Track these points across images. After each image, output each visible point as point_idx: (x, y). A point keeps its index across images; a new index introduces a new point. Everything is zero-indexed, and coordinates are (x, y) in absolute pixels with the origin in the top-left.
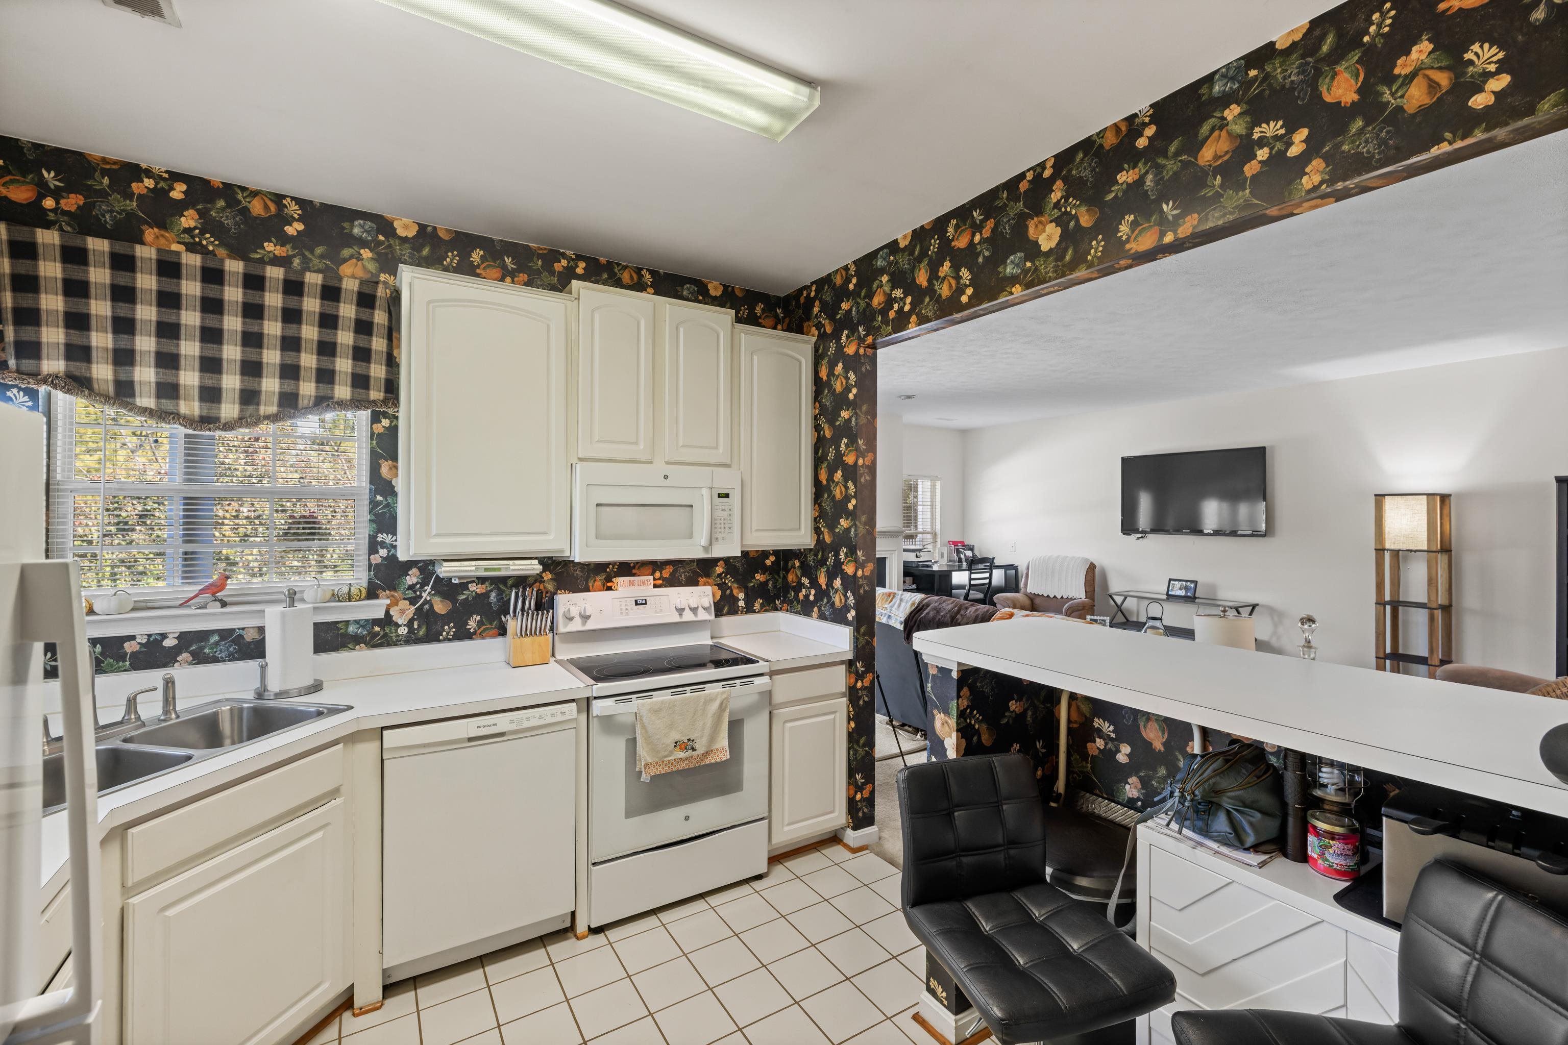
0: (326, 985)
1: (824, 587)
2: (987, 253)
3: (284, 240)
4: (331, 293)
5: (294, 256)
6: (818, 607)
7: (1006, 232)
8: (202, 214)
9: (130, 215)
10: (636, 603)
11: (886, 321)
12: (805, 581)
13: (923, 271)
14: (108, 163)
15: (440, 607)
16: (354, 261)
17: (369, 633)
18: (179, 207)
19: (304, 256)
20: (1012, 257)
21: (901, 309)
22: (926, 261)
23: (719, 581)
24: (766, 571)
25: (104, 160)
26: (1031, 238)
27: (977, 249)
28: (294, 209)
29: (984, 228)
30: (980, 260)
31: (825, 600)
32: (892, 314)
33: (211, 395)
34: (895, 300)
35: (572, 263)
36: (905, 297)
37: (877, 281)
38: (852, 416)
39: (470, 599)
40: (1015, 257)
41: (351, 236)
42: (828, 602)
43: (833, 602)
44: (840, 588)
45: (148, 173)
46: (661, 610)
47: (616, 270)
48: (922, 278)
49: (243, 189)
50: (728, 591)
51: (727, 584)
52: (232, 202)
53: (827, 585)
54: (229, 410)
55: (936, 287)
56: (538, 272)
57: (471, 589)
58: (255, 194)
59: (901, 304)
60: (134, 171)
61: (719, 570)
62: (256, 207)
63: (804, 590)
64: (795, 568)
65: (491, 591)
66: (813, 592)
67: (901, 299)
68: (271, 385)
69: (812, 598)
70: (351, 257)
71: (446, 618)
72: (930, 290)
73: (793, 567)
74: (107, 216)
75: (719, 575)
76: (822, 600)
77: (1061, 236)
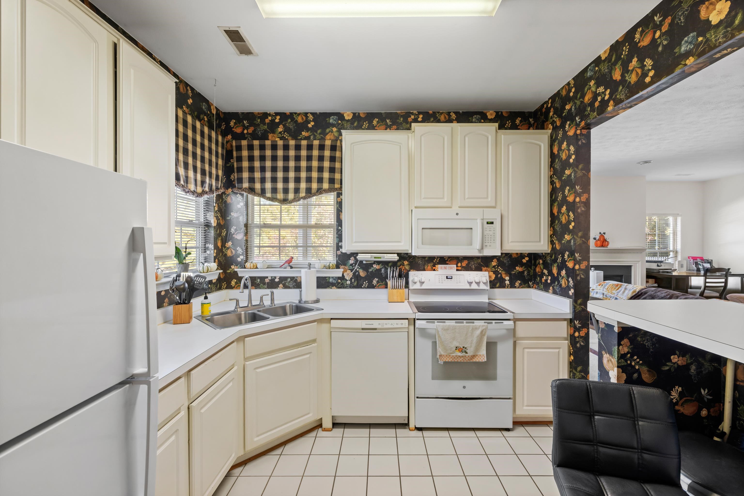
0: (311, 415)
1: (556, 275)
2: (665, 43)
3: (308, 129)
4: (322, 147)
5: (311, 135)
6: (552, 286)
7: (681, 22)
8: (284, 126)
9: (265, 131)
10: (447, 278)
11: (593, 110)
12: (545, 272)
13: (618, 70)
14: (259, 114)
15: (362, 274)
16: (330, 133)
17: (337, 282)
18: (278, 125)
19: (314, 135)
20: (686, 39)
21: (603, 99)
22: (620, 63)
23: (494, 269)
24: (523, 266)
25: (259, 113)
26: (702, 18)
27: (657, 42)
28: (311, 117)
29: (663, 25)
30: (660, 49)
31: (556, 283)
32: (597, 104)
33: (286, 191)
34: (599, 94)
35: (416, 117)
36: (606, 90)
37: (588, 86)
38: (572, 172)
39: (374, 271)
40: (688, 38)
41: (329, 123)
42: (558, 284)
43: (561, 284)
44: (565, 276)
45: (270, 115)
46: (460, 282)
47: (437, 115)
48: (617, 75)
49: (296, 113)
50: (499, 275)
51: (499, 272)
52: (293, 119)
53: (557, 274)
54: (291, 196)
55: (627, 78)
56: (401, 124)
57: (374, 267)
58: (299, 114)
59: (603, 96)
60: (266, 115)
61: (494, 263)
62: (300, 119)
63: (545, 277)
64: (540, 264)
65: (382, 268)
66: (550, 278)
67: (603, 93)
68: (303, 185)
69: (549, 281)
70: (330, 132)
71: (365, 278)
72: (623, 81)
73: (539, 264)
74: (259, 132)
75: (494, 267)
76: (555, 283)
77: (730, 8)
